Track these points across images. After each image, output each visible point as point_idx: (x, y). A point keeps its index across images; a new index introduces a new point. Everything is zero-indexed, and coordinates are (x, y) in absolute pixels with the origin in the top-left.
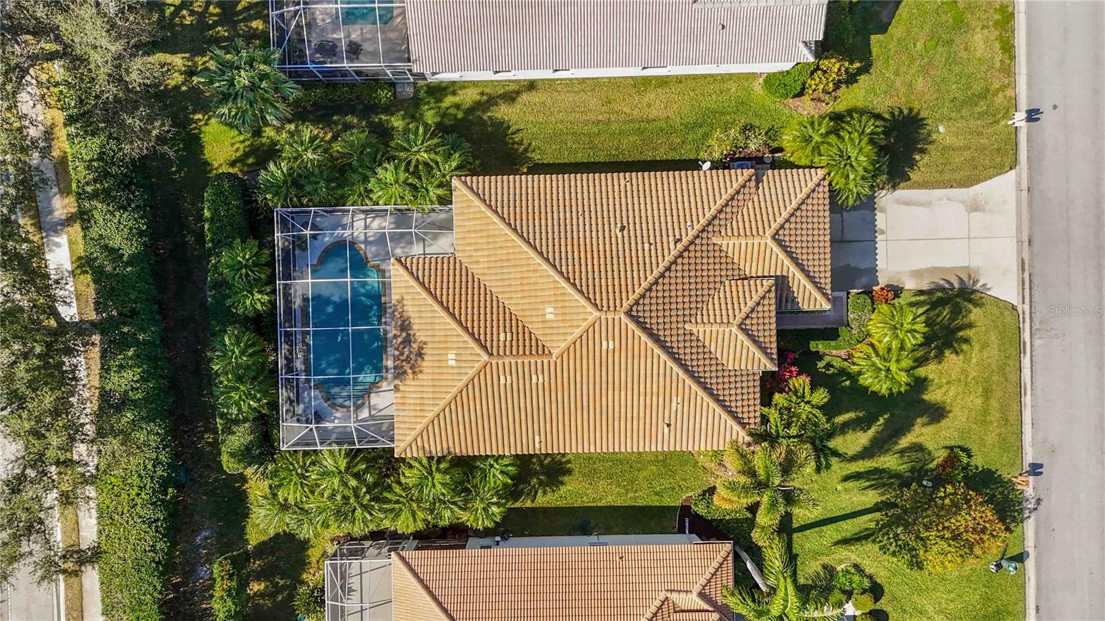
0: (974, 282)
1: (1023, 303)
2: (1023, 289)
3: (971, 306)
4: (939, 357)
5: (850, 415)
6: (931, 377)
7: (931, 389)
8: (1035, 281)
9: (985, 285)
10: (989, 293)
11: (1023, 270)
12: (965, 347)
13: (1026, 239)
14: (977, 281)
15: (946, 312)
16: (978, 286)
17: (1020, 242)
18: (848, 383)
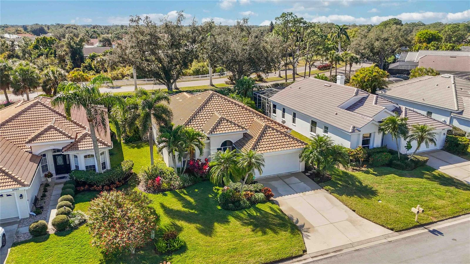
0: (307, 231)
1: (312, 257)
2: (322, 255)
3: (289, 230)
4: (245, 224)
5: (192, 200)
6: (231, 224)
7: (223, 225)
8: (333, 259)
9: (309, 236)
10: (305, 239)
11: (335, 252)
12: (260, 233)
13: (357, 248)
14: (309, 232)
15: (278, 221)
16: (305, 233)
17: (352, 245)
18: (211, 196)
